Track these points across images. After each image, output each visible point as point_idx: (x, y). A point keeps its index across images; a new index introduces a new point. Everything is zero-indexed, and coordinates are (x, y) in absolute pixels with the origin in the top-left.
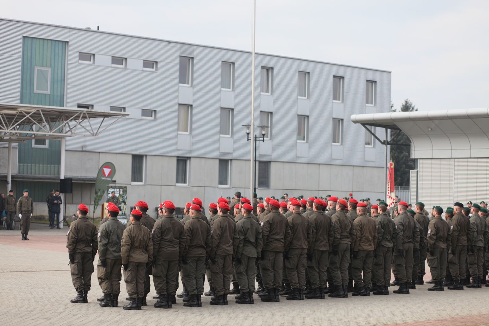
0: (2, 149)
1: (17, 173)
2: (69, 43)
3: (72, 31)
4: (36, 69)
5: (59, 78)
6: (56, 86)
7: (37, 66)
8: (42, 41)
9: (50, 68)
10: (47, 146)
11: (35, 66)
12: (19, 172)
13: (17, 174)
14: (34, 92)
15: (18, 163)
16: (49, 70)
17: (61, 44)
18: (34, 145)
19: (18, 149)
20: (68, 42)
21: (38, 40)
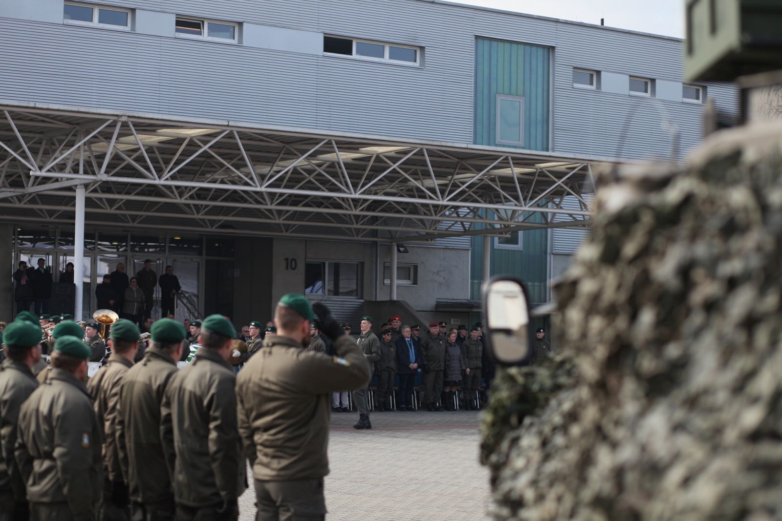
0: (442, 250)
1: (469, 298)
2: (556, 50)
3: (559, 26)
4: (499, 98)
5: (539, 117)
6: (533, 132)
7: (500, 94)
8: (507, 45)
9: (523, 97)
10: (519, 246)
11: (497, 93)
12: (472, 297)
13: (468, 300)
14: (496, 143)
15: (471, 279)
16: (522, 100)
17: (540, 51)
18: (497, 245)
19: (470, 251)
20: (553, 48)
21: (501, 44)
